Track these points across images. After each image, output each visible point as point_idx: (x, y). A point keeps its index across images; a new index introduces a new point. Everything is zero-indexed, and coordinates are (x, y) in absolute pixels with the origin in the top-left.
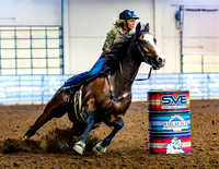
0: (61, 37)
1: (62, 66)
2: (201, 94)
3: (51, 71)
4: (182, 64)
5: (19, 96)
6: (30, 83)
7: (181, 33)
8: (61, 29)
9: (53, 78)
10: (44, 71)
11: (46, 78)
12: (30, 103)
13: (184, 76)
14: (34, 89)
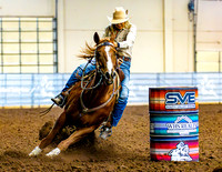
0: (55, 30)
1: (56, 64)
2: (218, 98)
3: (42, 70)
4: (195, 62)
5: (5, 98)
6: (18, 83)
7: (195, 25)
8: (55, 20)
9: (45, 77)
10: (35, 70)
11: (36, 77)
12: (18, 106)
13: (198, 76)
14: (23, 90)
